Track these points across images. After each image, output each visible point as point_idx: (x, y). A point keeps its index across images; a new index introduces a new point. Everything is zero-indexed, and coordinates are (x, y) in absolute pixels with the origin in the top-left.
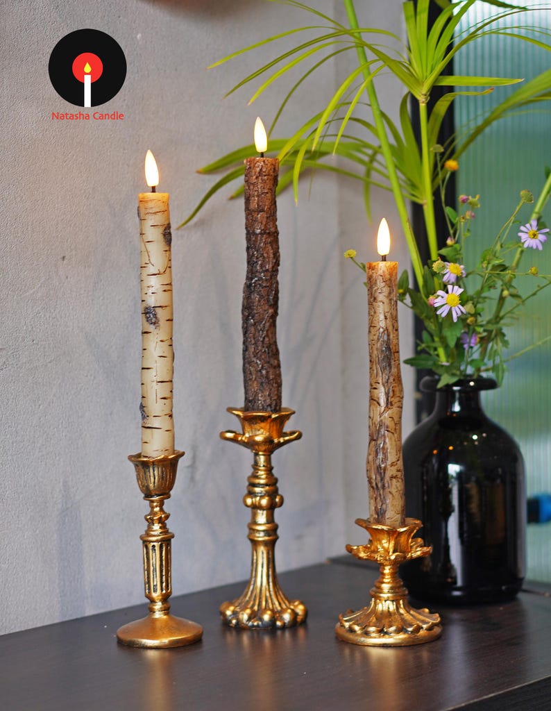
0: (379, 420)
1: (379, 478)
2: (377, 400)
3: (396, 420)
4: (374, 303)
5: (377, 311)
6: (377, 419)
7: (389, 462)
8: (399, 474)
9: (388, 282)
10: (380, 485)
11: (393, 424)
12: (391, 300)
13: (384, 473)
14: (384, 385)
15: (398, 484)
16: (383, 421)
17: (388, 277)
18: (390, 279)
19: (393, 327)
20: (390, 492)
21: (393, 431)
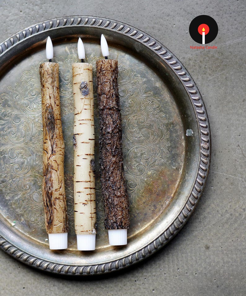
0: (47, 162)
1: (48, 200)
2: (46, 150)
3: (58, 163)
4: (43, 89)
5: (45, 94)
6: (46, 162)
7: (54, 189)
8: (61, 197)
9: (51, 75)
10: (49, 204)
11: (57, 165)
12: (53, 86)
13: (51, 196)
14: (50, 140)
15: (60, 203)
16: (50, 163)
17: (50, 71)
18: (52, 73)
19: (55, 103)
20: (55, 208)
21: (56, 169)
